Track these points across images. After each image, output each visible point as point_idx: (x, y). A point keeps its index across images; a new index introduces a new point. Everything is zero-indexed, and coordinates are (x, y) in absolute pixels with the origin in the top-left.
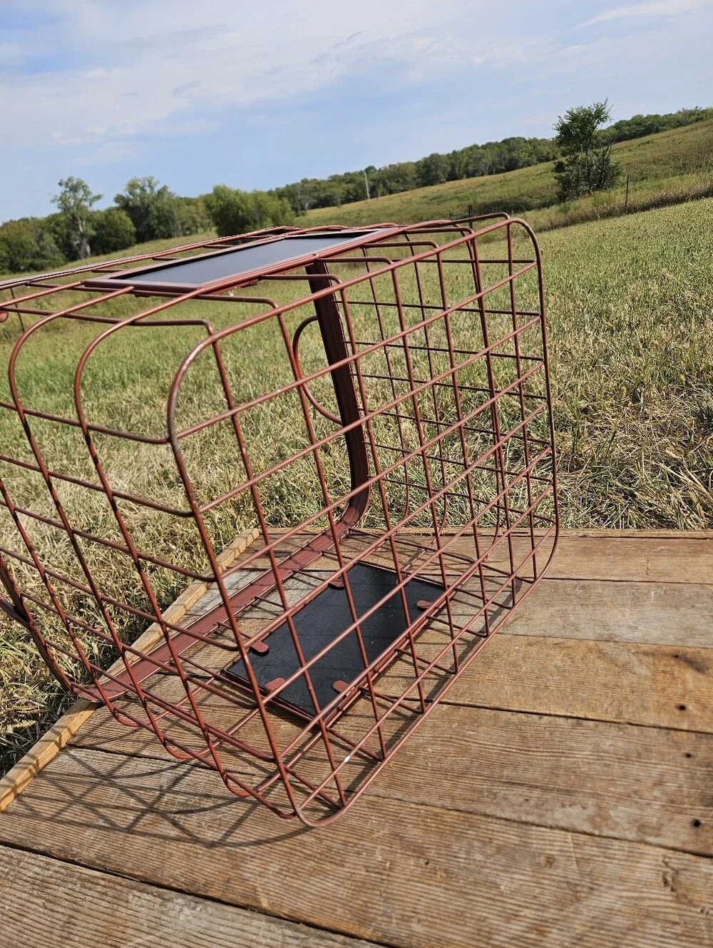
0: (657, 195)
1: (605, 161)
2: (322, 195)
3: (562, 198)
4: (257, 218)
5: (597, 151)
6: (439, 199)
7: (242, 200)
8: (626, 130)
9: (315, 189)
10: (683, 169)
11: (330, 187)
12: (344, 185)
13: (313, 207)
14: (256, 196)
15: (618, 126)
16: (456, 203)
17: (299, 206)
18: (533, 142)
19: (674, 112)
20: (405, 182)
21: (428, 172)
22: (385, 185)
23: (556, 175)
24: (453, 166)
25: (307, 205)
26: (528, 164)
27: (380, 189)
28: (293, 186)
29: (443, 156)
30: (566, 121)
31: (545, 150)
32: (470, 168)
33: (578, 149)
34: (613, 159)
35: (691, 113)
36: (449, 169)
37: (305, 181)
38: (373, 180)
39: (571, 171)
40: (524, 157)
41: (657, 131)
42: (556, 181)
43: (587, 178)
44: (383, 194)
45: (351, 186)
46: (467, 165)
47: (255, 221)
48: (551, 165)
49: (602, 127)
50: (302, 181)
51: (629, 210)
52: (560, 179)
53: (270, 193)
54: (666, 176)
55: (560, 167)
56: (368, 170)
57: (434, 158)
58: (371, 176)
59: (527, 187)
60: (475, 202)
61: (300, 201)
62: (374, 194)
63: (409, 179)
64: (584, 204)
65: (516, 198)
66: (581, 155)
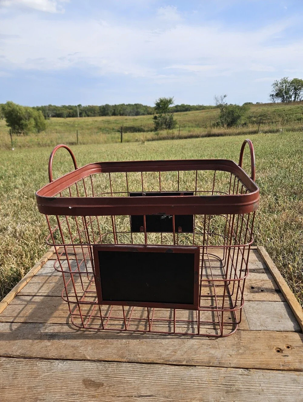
0: (190, 134)
1: (171, 118)
2: (58, 112)
3: (156, 129)
4: (27, 118)
5: (169, 114)
6: (108, 122)
7: (20, 109)
8: (179, 108)
9: (54, 109)
10: (198, 126)
11: (62, 110)
12: (68, 110)
13: (53, 116)
14: (26, 109)
15: (177, 106)
16: (115, 125)
17: (46, 115)
18: (146, 107)
19: (195, 105)
20: (94, 113)
21: (104, 111)
22: (86, 113)
23: (154, 120)
24: (114, 110)
25: (50, 115)
26: (143, 114)
27: (84, 114)
28: (45, 107)
29: (111, 106)
30: (159, 102)
31: (150, 110)
32: (121, 112)
33: (162, 112)
34: (175, 118)
35: (201, 106)
36: (113, 111)
37: (50, 106)
38: (81, 110)
39: (160, 120)
40: (142, 111)
41: (189, 110)
42: (154, 123)
43: (165, 123)
44: (85, 116)
45: (71, 111)
46: (120, 111)
47: (26, 119)
48: (152, 116)
49: (171, 106)
50: (49, 105)
51: (180, 138)
52: (155, 122)
53: (33, 108)
54: (192, 127)
55: (155, 118)
56: (79, 106)
57: (107, 106)
58: (80, 108)
59: (144, 123)
60: (123, 125)
61: (47, 113)
62: (81, 115)
63: (96, 112)
64: (164, 133)
65: (139, 126)
66: (163, 115)
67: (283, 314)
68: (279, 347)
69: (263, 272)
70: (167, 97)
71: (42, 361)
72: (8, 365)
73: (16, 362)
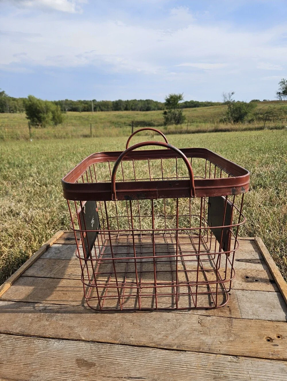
0: (197, 129)
1: (180, 114)
2: (74, 107)
3: (165, 124)
4: (45, 111)
5: (178, 110)
6: (121, 117)
7: (40, 103)
8: (188, 104)
9: (71, 104)
10: (205, 121)
11: (78, 104)
12: (83, 105)
13: (69, 110)
14: (46, 102)
15: (186, 103)
16: (127, 119)
17: (63, 109)
18: (156, 102)
19: (204, 101)
20: (108, 108)
21: (117, 106)
22: (100, 107)
23: (164, 115)
24: (127, 105)
25: (67, 109)
26: (154, 110)
27: (98, 109)
28: (62, 101)
29: (123, 101)
30: (169, 98)
31: (160, 106)
32: (133, 107)
33: (172, 108)
34: (184, 114)
35: (209, 103)
36: (125, 106)
37: (67, 100)
38: (95, 105)
39: (169, 115)
40: (153, 107)
41: (198, 107)
42: (164, 118)
43: (174, 118)
44: (99, 111)
45: (86, 105)
46: (132, 106)
47: (44, 112)
48: (162, 112)
49: (180, 102)
50: (66, 100)
51: (188, 132)
52: (165, 117)
53: (52, 102)
54: (200, 122)
55: (165, 113)
56: (94, 101)
57: (120, 101)
58: (95, 103)
59: (154, 118)
60: (134, 120)
61: (64, 107)
62: (95, 110)
63: (109, 107)
64: (172, 127)
65: (149, 121)
66: (173, 110)
67: (276, 305)
68: (270, 337)
69: (259, 263)
70: (177, 93)
71: (39, 340)
72: (7, 342)
73: (15, 339)
